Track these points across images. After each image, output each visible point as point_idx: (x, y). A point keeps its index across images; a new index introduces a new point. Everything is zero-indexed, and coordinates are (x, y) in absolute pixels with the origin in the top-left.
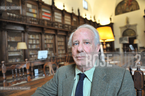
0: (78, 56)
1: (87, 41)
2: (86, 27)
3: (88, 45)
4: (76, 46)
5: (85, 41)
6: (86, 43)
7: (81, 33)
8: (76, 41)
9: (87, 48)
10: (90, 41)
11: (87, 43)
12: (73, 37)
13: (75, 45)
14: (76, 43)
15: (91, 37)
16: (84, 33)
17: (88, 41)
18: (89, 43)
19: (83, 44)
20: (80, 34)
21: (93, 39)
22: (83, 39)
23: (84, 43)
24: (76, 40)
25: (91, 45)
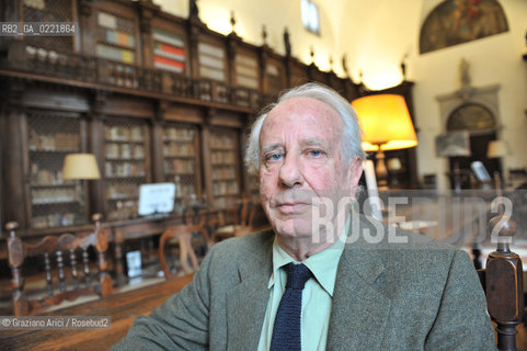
0: (282, 201)
1: (316, 148)
2: (312, 95)
3: (318, 161)
4: (275, 165)
5: (307, 144)
6: (310, 155)
7: (293, 116)
8: (275, 147)
9: (314, 171)
10: (325, 147)
11: (315, 153)
12: (262, 131)
13: (272, 160)
14: (276, 152)
15: (331, 129)
16: (305, 117)
17: (319, 144)
18: (324, 153)
19: (302, 157)
20: (289, 120)
21: (336, 139)
22: (301, 138)
23: (305, 152)
24: (275, 142)
25: (331, 162)
